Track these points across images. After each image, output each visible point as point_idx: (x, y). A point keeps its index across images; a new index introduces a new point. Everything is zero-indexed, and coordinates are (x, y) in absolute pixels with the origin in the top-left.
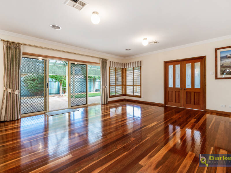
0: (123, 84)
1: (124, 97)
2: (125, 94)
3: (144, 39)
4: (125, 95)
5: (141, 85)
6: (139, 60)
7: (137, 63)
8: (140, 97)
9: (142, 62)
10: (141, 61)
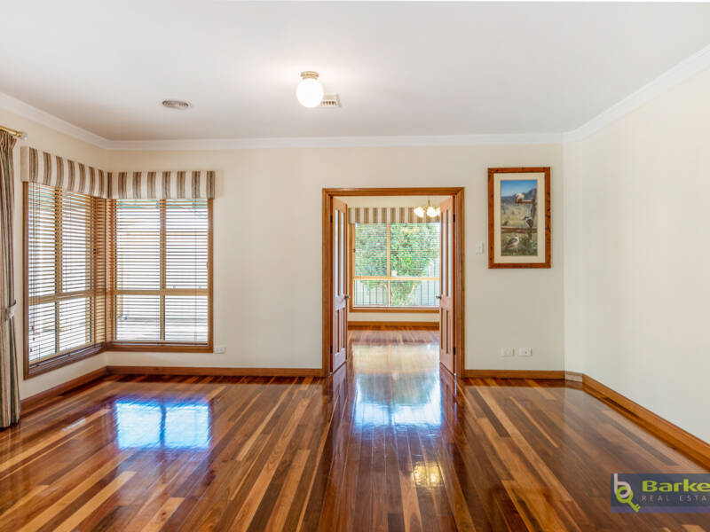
0: (100, 284)
1: (109, 359)
2: (109, 339)
3: (305, 75)
4: (109, 346)
5: (210, 292)
6: (204, 166)
7: (188, 179)
8: (208, 348)
9: (217, 177)
10: (211, 175)
